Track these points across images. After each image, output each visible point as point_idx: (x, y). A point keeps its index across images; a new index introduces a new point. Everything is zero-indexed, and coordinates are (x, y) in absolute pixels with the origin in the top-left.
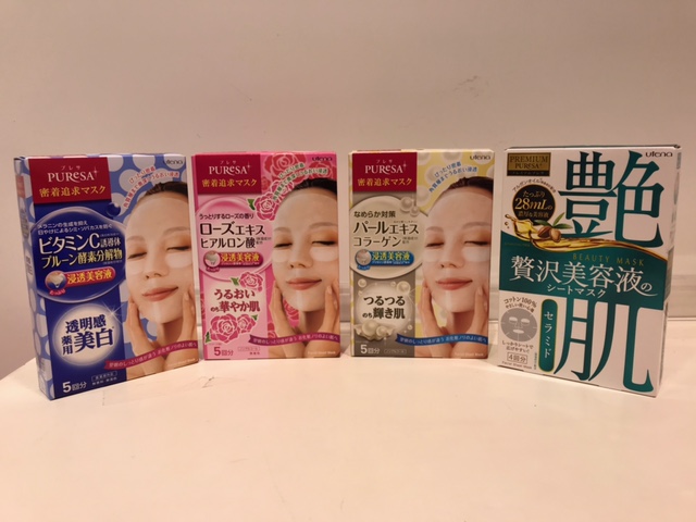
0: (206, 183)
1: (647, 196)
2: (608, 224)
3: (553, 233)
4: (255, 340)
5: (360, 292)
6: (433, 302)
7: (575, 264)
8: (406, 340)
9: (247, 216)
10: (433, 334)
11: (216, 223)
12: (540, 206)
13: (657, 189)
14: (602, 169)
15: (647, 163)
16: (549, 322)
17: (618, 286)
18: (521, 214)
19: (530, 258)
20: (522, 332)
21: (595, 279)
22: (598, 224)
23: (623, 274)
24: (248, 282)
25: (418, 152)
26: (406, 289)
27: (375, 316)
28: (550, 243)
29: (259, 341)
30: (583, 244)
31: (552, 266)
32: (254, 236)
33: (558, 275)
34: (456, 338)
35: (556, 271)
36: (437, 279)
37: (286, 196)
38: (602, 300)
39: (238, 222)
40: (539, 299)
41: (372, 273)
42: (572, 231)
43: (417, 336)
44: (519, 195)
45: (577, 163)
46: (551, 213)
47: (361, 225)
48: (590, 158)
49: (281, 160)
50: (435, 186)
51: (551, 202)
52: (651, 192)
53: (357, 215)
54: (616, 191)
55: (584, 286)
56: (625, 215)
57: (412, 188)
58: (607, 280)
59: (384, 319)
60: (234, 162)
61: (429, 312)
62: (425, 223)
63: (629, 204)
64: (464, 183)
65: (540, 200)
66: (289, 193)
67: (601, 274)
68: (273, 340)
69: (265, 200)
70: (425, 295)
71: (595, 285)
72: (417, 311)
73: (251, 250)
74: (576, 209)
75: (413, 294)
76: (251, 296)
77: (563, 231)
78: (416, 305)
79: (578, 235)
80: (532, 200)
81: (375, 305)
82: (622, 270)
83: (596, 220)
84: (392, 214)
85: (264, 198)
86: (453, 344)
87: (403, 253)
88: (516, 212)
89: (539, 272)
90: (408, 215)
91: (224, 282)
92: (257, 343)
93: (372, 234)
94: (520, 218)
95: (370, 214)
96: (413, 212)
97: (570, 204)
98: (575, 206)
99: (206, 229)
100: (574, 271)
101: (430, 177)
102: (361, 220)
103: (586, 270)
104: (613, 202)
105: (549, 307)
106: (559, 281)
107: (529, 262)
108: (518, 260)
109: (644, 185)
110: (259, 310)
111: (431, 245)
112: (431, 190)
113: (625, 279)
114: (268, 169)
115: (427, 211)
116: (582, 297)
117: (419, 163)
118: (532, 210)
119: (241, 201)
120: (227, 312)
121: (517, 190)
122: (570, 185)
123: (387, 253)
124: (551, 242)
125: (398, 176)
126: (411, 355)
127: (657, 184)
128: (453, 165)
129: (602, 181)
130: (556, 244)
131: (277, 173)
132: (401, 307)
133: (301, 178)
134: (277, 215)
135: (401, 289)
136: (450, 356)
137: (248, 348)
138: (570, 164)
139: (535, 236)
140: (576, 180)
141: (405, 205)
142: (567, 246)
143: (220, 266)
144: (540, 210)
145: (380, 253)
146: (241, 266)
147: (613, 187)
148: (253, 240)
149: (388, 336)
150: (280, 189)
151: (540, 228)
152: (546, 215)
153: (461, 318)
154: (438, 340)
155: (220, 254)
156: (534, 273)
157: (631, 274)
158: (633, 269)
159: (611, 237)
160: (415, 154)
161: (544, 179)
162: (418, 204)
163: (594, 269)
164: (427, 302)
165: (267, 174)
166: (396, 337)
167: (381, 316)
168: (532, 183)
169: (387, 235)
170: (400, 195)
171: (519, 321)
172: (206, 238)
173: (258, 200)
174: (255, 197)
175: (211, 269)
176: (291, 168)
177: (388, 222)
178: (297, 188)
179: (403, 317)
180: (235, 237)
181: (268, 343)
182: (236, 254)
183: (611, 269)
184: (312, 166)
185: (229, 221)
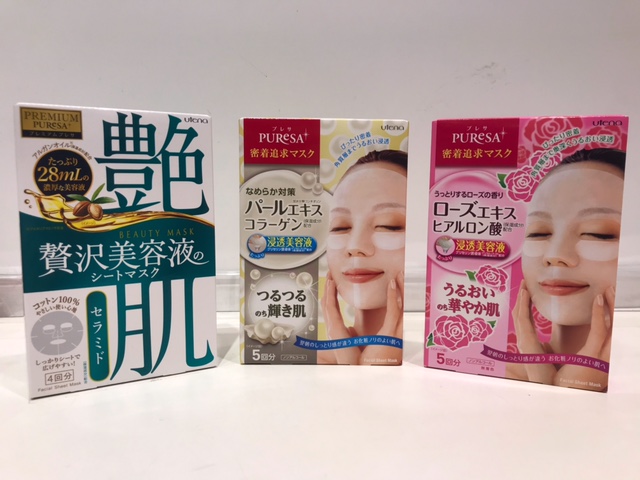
0: (447, 153)
1: (190, 162)
2: (155, 194)
3: (93, 209)
4: (489, 352)
5: (252, 285)
6: (339, 297)
7: (122, 244)
8: (307, 344)
9: (494, 195)
10: (340, 335)
11: (454, 203)
12: (74, 176)
13: (198, 155)
14: (143, 133)
15: (187, 128)
16: (98, 319)
17: (171, 260)
18: (47, 188)
19: (65, 244)
20: (63, 341)
21: (146, 257)
22: (144, 195)
23: (175, 246)
24: (488, 278)
25: (322, 119)
26: (308, 282)
27: (271, 314)
28: (90, 222)
29: (495, 354)
30: (129, 219)
31: (95, 251)
32: (501, 220)
33: (104, 260)
34: (366, 340)
35: (101, 255)
36: (344, 270)
37: (550, 171)
38: (156, 279)
39: (482, 202)
40: (81, 294)
41: (266, 262)
42: (116, 205)
43: (319, 339)
44: (43, 162)
45: (115, 125)
46: (88, 184)
47: (254, 203)
48: (129, 120)
49: (547, 125)
50: (341, 159)
51: (86, 171)
52: (193, 158)
53: (249, 192)
54: (160, 158)
55: (135, 267)
56: (172, 183)
57: (314, 162)
58: (159, 256)
59: (281, 317)
60: (485, 128)
61: (334, 309)
62: (330, 203)
63: (174, 172)
64: (375, 157)
65: (72, 168)
66: (555, 167)
67: (152, 250)
68: (513, 355)
69: (521, 176)
70: (330, 289)
71: (147, 265)
72: (320, 307)
73: (496, 238)
74: (118, 179)
75: (315, 287)
76: (489, 296)
77: (105, 206)
78: (320, 300)
79: (123, 208)
80: (62, 169)
81: (270, 301)
82: (173, 242)
83: (142, 190)
84: (292, 192)
85: (519, 173)
86: (362, 348)
87: (304, 239)
88: (40, 185)
89: (79, 260)
90: (311, 193)
91: (458, 275)
92: (491, 357)
93: (267, 215)
94: (47, 193)
95: (265, 192)
96: (316, 189)
97: (110, 173)
98: (116, 175)
99: (441, 209)
100: (122, 251)
101: (336, 149)
102: (255, 198)
103: (136, 249)
104: (157, 169)
105: (96, 301)
106: (104, 267)
107: (64, 249)
108: (48, 249)
109: (185, 151)
110: (498, 315)
111: (337, 230)
112: (337, 164)
113: (178, 251)
114: (528, 135)
115: (331, 190)
116: (134, 280)
117: (323, 132)
118: (62, 182)
119: (489, 176)
120: (457, 313)
121: (39, 156)
122: (108, 150)
123: (286, 238)
124: (92, 220)
125: (298, 146)
126: (312, 361)
127: (198, 151)
128: (362, 136)
129: (144, 147)
130: (98, 223)
131: (540, 141)
132: (301, 303)
133: (574, 148)
134: (535, 195)
135: (303, 282)
136: (358, 363)
137: (479, 361)
138: (107, 126)
139: (69, 215)
140: (115, 145)
141: (306, 181)
142: (111, 224)
143: (455, 255)
144: (73, 182)
145: (277, 239)
146: (481, 257)
147: (157, 153)
148: (499, 225)
149: (285, 339)
150: (542, 162)
151: (75, 204)
152: (82, 187)
153: (372, 316)
154: (345, 343)
155: (455, 241)
156: (72, 263)
157: (183, 245)
158: (184, 239)
159: (159, 208)
160: (319, 121)
161: (76, 142)
162: (321, 180)
163: (145, 246)
164: (333, 298)
165: (525, 143)
166: (295, 340)
167: (277, 314)
168: (60, 148)
169: (285, 217)
170: (300, 169)
171: (58, 327)
172: (439, 220)
173: (511, 175)
174: (507, 172)
175: (442, 258)
176: (560, 136)
177: (287, 201)
178: (566, 161)
179: (304, 316)
180: (476, 220)
181: (505, 359)
182: (476, 242)
183: (163, 243)
184: (592, 132)
185: (471, 201)
